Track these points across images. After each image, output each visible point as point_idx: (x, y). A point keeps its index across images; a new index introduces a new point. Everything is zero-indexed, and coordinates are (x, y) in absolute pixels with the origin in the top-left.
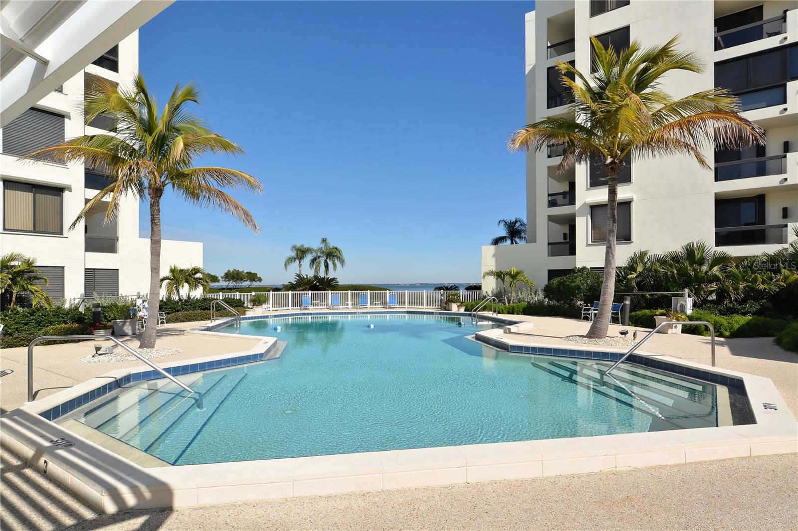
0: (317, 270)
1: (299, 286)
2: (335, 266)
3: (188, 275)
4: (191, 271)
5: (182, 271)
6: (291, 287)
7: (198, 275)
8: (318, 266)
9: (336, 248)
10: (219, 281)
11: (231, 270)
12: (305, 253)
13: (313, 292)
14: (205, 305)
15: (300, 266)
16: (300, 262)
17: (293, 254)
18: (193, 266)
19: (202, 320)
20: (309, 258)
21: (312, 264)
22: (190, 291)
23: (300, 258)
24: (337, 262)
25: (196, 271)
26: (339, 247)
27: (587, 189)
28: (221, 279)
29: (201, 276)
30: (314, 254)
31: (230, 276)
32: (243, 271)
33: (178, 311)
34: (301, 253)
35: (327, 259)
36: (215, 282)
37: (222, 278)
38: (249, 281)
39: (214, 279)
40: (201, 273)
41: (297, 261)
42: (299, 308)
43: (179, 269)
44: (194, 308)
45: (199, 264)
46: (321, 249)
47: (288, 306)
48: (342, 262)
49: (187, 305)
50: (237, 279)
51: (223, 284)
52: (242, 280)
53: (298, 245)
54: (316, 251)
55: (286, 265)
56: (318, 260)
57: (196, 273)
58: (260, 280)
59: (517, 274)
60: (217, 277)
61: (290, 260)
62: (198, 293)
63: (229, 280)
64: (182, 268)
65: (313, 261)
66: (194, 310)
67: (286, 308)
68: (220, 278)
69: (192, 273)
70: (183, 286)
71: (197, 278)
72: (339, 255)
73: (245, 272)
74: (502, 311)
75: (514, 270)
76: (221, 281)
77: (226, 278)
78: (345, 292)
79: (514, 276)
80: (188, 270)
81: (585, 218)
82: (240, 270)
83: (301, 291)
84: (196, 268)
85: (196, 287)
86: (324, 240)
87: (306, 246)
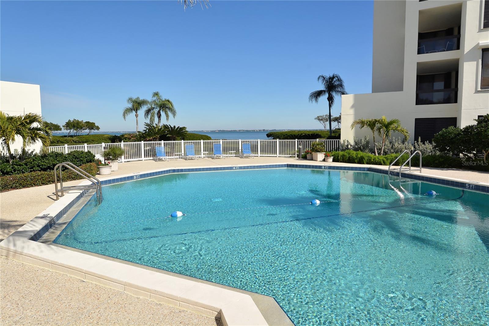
0: (152, 120)
1: (149, 135)
2: (167, 116)
3: (20, 125)
4: (24, 119)
5: (10, 119)
6: (142, 137)
7: (35, 125)
8: (153, 116)
9: (168, 101)
10: (61, 129)
11: (72, 120)
12: (140, 104)
13: (165, 142)
14: (46, 163)
15: (137, 116)
16: (136, 113)
17: (130, 105)
18: (27, 113)
19: (43, 184)
20: (144, 108)
21: (147, 115)
22: (24, 145)
23: (136, 110)
24: (170, 113)
25: (32, 119)
26: (170, 100)
27: (480, 30)
28: (63, 128)
29: (39, 126)
30: (149, 106)
31: (69, 125)
32: (82, 121)
33: (7, 173)
34: (137, 105)
35: (160, 110)
36: (57, 130)
37: (64, 126)
38: (88, 129)
39: (57, 128)
40: (39, 122)
41: (134, 112)
42: (152, 158)
43: (7, 116)
44: (31, 168)
45: (36, 110)
46: (155, 101)
47: (140, 156)
48: (174, 113)
49: (20, 165)
50: (78, 128)
51: (65, 131)
52: (81, 128)
53: (134, 97)
54: (151, 103)
55: (124, 115)
56: (152, 111)
57: (31, 122)
58: (98, 128)
59: (391, 123)
60: (59, 126)
61: (127, 111)
62: (36, 147)
63: (70, 129)
64: (11, 115)
65: (148, 112)
66: (31, 171)
67: (139, 159)
68: (61, 127)
69: (26, 122)
70: (13, 139)
71: (33, 128)
72: (171, 107)
73: (84, 121)
74: (384, 162)
75: (386, 119)
76: (63, 129)
77: (67, 126)
78: (198, 141)
79: (387, 126)
80: (20, 118)
81: (475, 63)
82: (80, 120)
83: (151, 140)
84: (31, 115)
85: (33, 139)
86: (156, 94)
87: (141, 98)
